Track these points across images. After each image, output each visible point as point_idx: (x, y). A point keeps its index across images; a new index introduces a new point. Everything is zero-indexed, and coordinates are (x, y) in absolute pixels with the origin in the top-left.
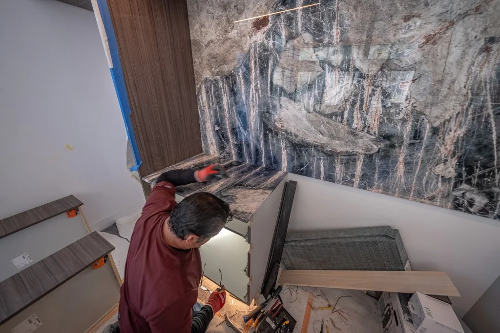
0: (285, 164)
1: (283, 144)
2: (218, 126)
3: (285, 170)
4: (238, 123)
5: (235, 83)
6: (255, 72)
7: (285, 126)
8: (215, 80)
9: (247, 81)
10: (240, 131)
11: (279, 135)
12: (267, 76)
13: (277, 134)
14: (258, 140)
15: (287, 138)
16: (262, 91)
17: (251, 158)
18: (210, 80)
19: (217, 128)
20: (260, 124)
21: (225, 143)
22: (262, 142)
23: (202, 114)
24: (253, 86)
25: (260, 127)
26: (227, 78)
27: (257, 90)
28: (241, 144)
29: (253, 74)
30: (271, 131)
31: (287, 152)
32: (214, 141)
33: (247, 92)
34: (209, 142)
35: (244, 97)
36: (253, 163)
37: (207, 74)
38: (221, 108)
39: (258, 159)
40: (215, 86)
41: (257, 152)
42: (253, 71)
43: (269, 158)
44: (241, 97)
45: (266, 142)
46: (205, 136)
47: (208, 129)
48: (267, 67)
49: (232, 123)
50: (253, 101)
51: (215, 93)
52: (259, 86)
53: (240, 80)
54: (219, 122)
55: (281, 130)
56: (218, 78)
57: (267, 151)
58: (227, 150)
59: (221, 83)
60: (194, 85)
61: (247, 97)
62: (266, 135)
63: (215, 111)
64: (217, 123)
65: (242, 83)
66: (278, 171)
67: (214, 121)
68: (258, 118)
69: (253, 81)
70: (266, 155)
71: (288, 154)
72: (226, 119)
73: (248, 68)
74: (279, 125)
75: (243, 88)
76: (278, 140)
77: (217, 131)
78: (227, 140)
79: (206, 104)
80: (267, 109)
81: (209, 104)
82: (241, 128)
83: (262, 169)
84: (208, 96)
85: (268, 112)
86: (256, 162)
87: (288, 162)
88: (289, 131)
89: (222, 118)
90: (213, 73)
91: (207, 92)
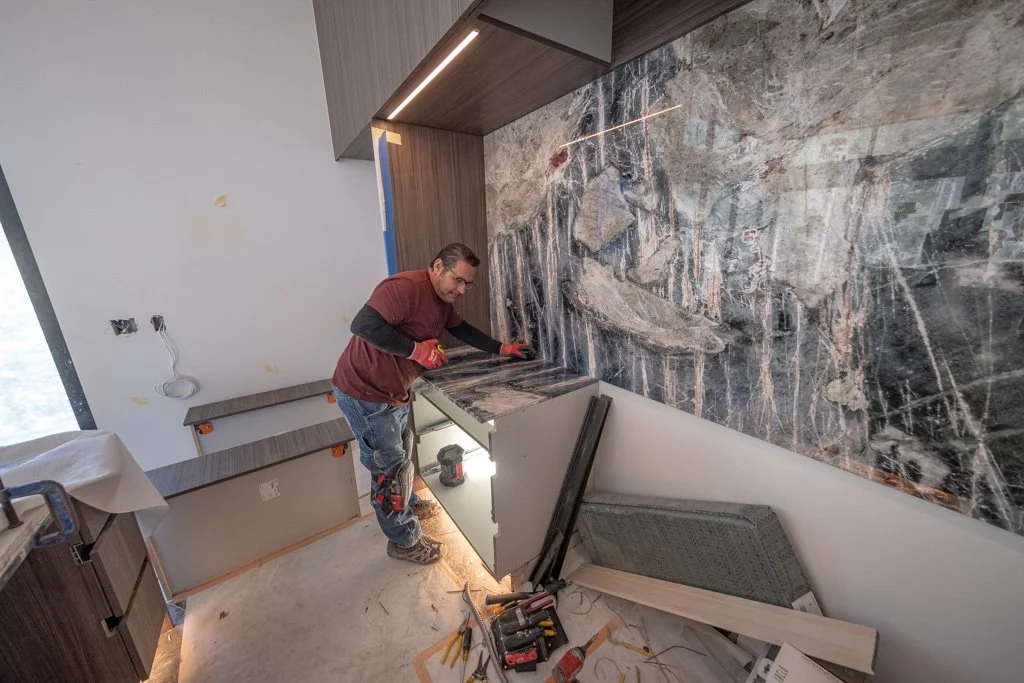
0: (592, 365)
1: (588, 331)
2: (511, 299)
3: (593, 375)
4: (534, 297)
5: (531, 239)
6: (553, 222)
7: (591, 302)
8: (509, 235)
9: (544, 235)
10: (535, 308)
11: (584, 315)
12: (567, 227)
13: (580, 313)
14: (558, 325)
15: (594, 322)
16: (562, 249)
17: (548, 351)
18: (503, 236)
19: (509, 303)
20: (560, 299)
21: (518, 325)
22: (562, 327)
23: (493, 282)
24: (550, 242)
25: (560, 304)
26: (521, 231)
27: (555, 248)
28: (537, 329)
29: (551, 226)
30: (573, 309)
31: (594, 344)
32: (504, 323)
33: (544, 251)
34: (499, 324)
35: (540, 258)
36: (551, 361)
37: (500, 229)
38: (514, 273)
39: (557, 354)
40: (508, 244)
41: (556, 340)
42: (550, 222)
43: (571, 353)
44: (537, 259)
45: (567, 327)
46: (495, 314)
47: (498, 304)
48: (567, 216)
49: (526, 296)
50: (550, 263)
51: (508, 253)
52: (558, 242)
53: (536, 234)
54: (511, 295)
55: (586, 308)
56: (512, 232)
57: (569, 342)
58: (520, 337)
59: (514, 238)
60: (486, 241)
61: (544, 258)
62: (567, 315)
63: (507, 278)
64: (509, 296)
65: (539, 238)
66: (583, 375)
67: (505, 292)
68: (557, 289)
69: (550, 236)
70: (568, 347)
71: (596, 348)
72: (520, 291)
73: (544, 217)
74: (582, 300)
75: (539, 245)
76: (582, 324)
77: (508, 308)
78: (520, 322)
79: (498, 269)
80: (568, 275)
81: (501, 267)
82: (537, 304)
83: (562, 369)
84: (500, 258)
85: (569, 280)
86: (555, 358)
87: (596, 361)
88: (595, 310)
89: (515, 288)
90: (506, 225)
91: (500, 252)
